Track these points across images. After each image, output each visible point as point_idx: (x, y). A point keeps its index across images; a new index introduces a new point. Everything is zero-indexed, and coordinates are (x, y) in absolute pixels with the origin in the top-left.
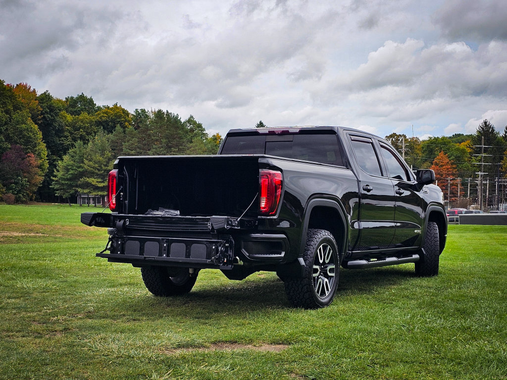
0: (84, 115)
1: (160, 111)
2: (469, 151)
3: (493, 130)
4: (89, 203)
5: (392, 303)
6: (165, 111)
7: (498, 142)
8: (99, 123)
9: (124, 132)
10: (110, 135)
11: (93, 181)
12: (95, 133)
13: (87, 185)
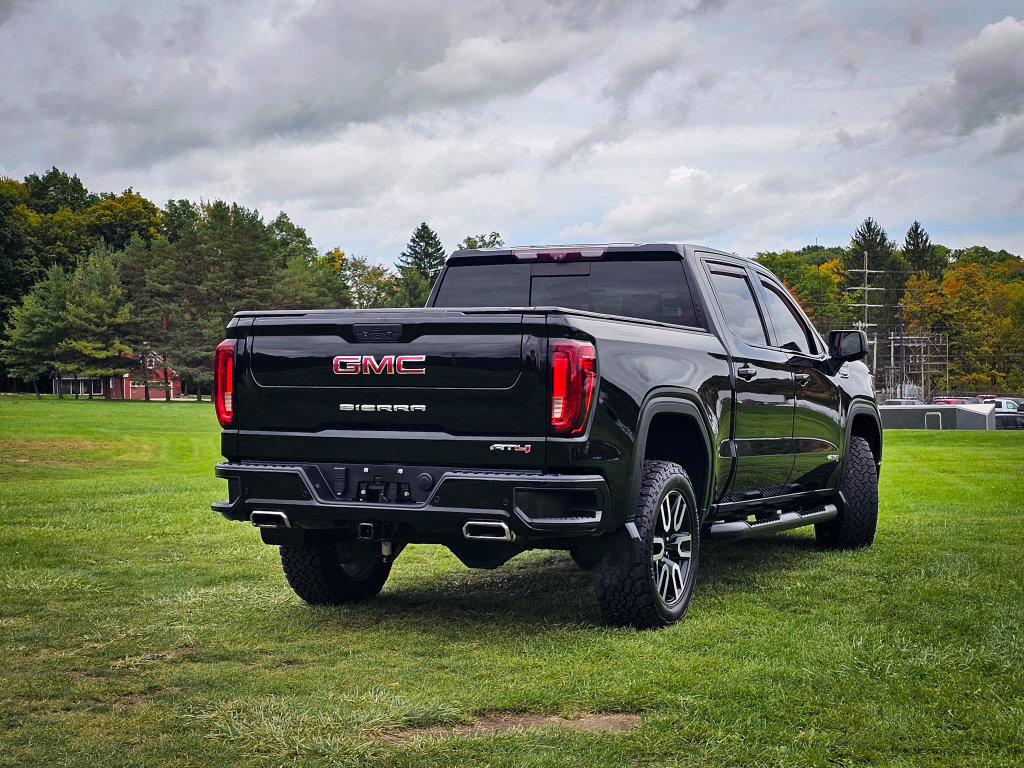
0: (65, 213)
1: (219, 205)
2: (836, 281)
3: (884, 239)
4: (76, 392)
5: (809, 612)
6: (230, 204)
7: (893, 263)
8: (95, 230)
9: (148, 247)
10: (119, 253)
11: (86, 346)
12: (88, 249)
13: (73, 356)
